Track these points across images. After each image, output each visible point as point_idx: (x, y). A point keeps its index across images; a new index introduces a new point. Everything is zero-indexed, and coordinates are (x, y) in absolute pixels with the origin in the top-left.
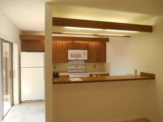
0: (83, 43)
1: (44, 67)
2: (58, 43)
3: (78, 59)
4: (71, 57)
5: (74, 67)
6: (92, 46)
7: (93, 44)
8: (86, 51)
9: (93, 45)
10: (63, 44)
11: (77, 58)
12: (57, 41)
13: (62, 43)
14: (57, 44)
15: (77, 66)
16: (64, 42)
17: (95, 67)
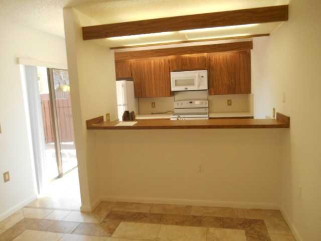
0: (198, 58)
1: (124, 105)
2: (152, 62)
3: (190, 88)
4: (176, 85)
5: (186, 104)
6: (218, 61)
7: (219, 57)
8: (204, 73)
9: (219, 59)
10: (162, 63)
11: (186, 87)
12: (151, 58)
13: (159, 61)
14: (150, 64)
15: (191, 102)
16: (161, 60)
17: (231, 102)
